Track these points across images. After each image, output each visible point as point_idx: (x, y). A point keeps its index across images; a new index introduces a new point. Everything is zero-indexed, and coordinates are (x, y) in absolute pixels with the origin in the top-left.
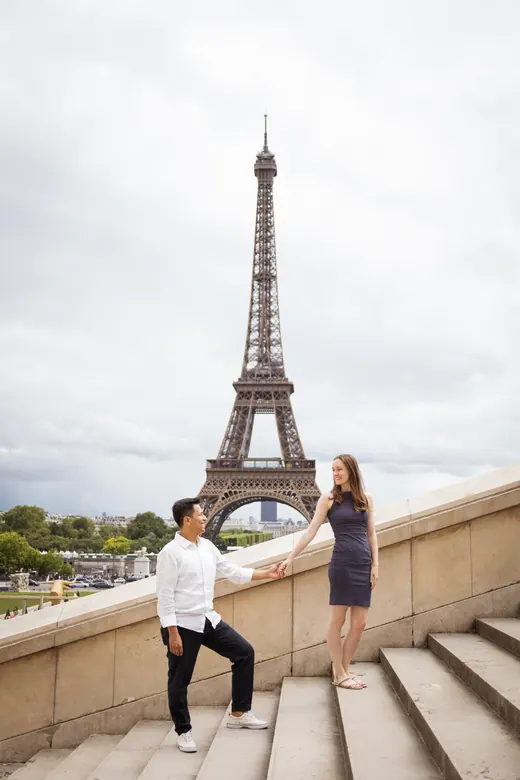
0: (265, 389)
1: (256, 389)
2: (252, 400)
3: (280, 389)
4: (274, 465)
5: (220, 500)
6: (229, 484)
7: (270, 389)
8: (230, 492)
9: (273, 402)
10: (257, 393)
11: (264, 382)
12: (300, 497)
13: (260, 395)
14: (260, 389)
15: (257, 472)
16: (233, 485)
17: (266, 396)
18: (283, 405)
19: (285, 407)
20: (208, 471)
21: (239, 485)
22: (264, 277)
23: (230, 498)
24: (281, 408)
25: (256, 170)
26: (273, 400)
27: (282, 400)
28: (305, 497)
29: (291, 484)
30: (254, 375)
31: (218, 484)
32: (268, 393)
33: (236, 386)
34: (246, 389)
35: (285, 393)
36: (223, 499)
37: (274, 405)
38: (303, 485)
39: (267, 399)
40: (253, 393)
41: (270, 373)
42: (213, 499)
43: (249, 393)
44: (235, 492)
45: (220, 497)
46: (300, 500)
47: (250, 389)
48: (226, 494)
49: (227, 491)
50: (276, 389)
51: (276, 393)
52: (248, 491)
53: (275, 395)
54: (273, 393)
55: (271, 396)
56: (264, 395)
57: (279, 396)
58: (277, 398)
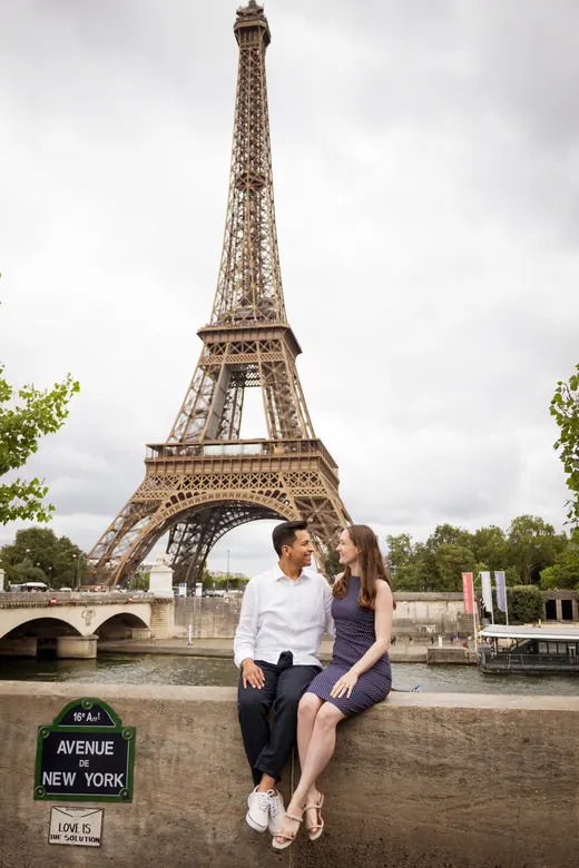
0: (247, 337)
1: (232, 338)
2: (225, 354)
3: (269, 337)
4: (255, 450)
5: (163, 507)
6: (182, 482)
7: (254, 337)
8: (181, 496)
9: (259, 357)
10: (234, 344)
11: (245, 327)
12: (292, 500)
13: (238, 348)
14: (239, 338)
15: (225, 461)
16: (187, 483)
17: (249, 347)
18: (272, 361)
19: (277, 363)
20: (149, 463)
21: (197, 483)
22: (248, 177)
23: (180, 503)
24: (269, 364)
25: (236, 32)
26: (259, 353)
27: (271, 352)
28: (299, 499)
29: (280, 479)
30: (229, 318)
31: (163, 482)
32: (250, 343)
33: (202, 334)
34: (216, 340)
35: (276, 341)
36: (168, 505)
37: (260, 361)
38: (299, 479)
39: (251, 351)
40: (228, 344)
41: (255, 315)
42: (151, 508)
43: (222, 344)
44: (189, 495)
45: (164, 503)
46: (292, 504)
47: (224, 339)
48: (173, 498)
49: (176, 493)
50: (262, 336)
51: (263, 342)
52: (210, 491)
53: (261, 347)
54: (258, 343)
55: (255, 347)
56: (246, 347)
57: (268, 347)
58: (265, 351)
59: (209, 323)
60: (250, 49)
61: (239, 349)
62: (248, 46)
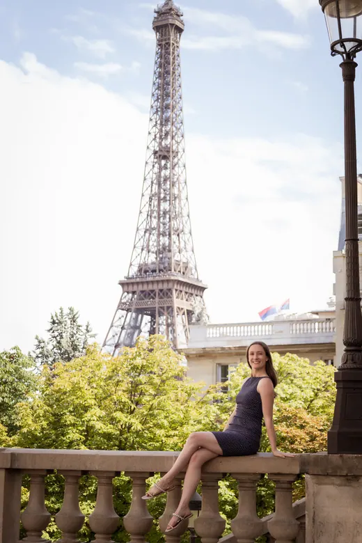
0: (150, 287)
1: (140, 288)
2: (135, 301)
3: (165, 286)
7: (156, 287)
9: (157, 302)
10: (142, 292)
11: (150, 279)
14: (145, 288)
18: (165, 305)
19: (168, 308)
24: (163, 308)
26: (157, 299)
27: (165, 299)
32: (152, 291)
33: (122, 284)
34: (130, 289)
35: (169, 290)
37: (157, 306)
39: (152, 298)
40: (138, 293)
43: (134, 292)
47: (135, 288)
50: (160, 286)
51: (161, 290)
53: (159, 294)
54: (157, 291)
55: (155, 295)
56: (150, 294)
57: (163, 294)
58: (161, 298)
59: (126, 275)
60: (164, 43)
61: (145, 296)
62: (162, 41)
